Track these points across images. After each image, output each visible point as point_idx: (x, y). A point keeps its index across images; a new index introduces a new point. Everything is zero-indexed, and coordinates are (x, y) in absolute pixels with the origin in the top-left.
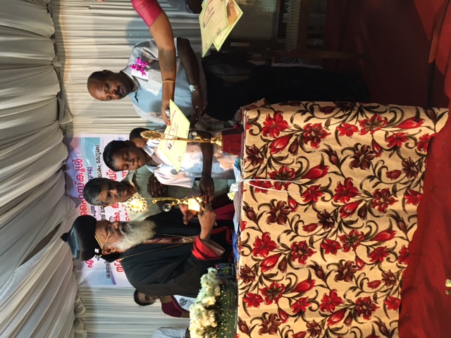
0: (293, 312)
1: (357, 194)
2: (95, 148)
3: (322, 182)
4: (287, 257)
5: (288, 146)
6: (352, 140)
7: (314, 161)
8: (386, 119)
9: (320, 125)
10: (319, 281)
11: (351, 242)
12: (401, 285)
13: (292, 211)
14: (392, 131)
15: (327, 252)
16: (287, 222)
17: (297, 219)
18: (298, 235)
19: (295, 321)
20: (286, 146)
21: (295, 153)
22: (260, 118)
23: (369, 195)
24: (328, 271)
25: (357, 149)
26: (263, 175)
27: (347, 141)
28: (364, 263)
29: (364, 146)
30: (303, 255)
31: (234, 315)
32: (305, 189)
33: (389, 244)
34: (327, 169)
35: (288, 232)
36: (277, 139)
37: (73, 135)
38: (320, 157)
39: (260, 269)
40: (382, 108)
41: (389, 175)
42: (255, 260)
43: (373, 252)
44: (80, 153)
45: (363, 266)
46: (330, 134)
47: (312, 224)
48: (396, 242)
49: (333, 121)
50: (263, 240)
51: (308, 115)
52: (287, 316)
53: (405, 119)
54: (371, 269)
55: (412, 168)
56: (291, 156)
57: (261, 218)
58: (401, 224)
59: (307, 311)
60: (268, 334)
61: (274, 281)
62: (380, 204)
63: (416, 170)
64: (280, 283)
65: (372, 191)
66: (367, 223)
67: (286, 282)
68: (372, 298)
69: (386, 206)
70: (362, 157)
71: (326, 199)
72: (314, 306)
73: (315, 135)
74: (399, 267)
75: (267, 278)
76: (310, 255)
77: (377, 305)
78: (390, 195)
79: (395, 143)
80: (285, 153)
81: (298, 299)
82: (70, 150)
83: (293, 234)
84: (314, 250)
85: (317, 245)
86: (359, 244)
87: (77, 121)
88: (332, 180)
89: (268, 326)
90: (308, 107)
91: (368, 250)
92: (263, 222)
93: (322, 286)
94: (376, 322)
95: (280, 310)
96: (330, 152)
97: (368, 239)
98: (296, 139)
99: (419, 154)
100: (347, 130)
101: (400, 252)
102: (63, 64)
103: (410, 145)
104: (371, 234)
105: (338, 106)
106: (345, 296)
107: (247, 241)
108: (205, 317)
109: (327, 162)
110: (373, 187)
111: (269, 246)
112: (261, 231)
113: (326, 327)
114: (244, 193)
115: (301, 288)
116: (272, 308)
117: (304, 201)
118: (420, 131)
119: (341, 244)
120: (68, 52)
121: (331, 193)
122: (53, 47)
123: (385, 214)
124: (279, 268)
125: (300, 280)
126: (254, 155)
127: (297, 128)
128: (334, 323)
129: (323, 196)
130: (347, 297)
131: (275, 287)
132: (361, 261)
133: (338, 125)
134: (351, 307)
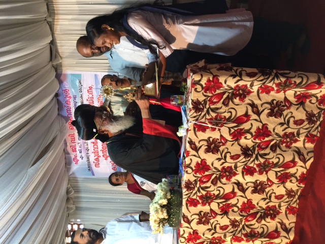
0: (221, 212)
1: (271, 135)
2: (78, 81)
3: (246, 126)
4: (218, 176)
5: (222, 100)
6: (269, 97)
7: (241, 111)
8: (295, 82)
9: (246, 86)
10: (239, 193)
11: (264, 168)
12: (299, 198)
13: (223, 145)
14: (299, 91)
15: (247, 174)
16: (219, 153)
17: (226, 151)
18: (226, 162)
19: (222, 218)
20: (220, 100)
21: (227, 105)
22: (202, 80)
23: (280, 136)
24: (247, 187)
25: (273, 104)
26: (203, 120)
27: (266, 98)
28: (273, 183)
29: (278, 101)
30: (230, 175)
31: (179, 212)
32: (232, 130)
33: (292, 171)
34: (250, 117)
35: (219, 159)
36: (214, 95)
37: (62, 72)
38: (245, 109)
39: (198, 183)
40: (292, 74)
41: (296, 123)
42: (195, 177)
43: (280, 176)
44: (67, 85)
45: (272, 185)
46: (253, 92)
47: (237, 155)
48: (297, 170)
49: (256, 83)
50: (201, 164)
51: (238, 78)
52: (216, 214)
53: (309, 82)
54: (278, 186)
55: (313, 118)
56: (224, 107)
57: (200, 149)
58: (301, 157)
59: (231, 212)
60: (202, 225)
61: (208, 191)
62: (287, 142)
63: (315, 119)
64: (212, 193)
65: (282, 133)
66: (277, 155)
67: (216, 193)
68: (277, 206)
69: (291, 144)
70: (276, 109)
71: (248, 138)
72: (235, 209)
73: (242, 93)
74: (298, 186)
75: (203, 189)
76: (234, 176)
77: (281, 211)
79: (301, 100)
80: (219, 105)
81: (224, 203)
82: (61, 82)
83: (223, 161)
84: (237, 172)
85: (240, 170)
86: (270, 170)
87: (65, 62)
88: (253, 125)
89: (203, 220)
90: (238, 72)
91: (277, 174)
92: (201, 152)
93: (241, 196)
94: (279, 223)
95: (211, 210)
96: (253, 105)
97: (277, 166)
98: (228, 96)
99: (319, 108)
100: (267, 90)
101: (300, 177)
102: (54, 19)
103: (313, 102)
104: (280, 163)
105: (260, 72)
106: (258, 204)
107: (190, 164)
108: (160, 213)
109: (250, 112)
110: (283, 131)
111: (205, 168)
112: (200, 158)
113: (243, 223)
114: (189, 132)
115: (227, 197)
116: (206, 209)
117: (232, 139)
118: (321, 91)
119: (257, 169)
120: (57, 10)
121: (251, 134)
122: (46, 7)
123: (290, 150)
124: (212, 183)
125: (226, 192)
126: (197, 106)
127: (229, 87)
128: (249, 221)
129: (246, 135)
130: (259, 205)
131: (208, 195)
132: (271, 181)
133: (260, 86)
134: (262, 211)
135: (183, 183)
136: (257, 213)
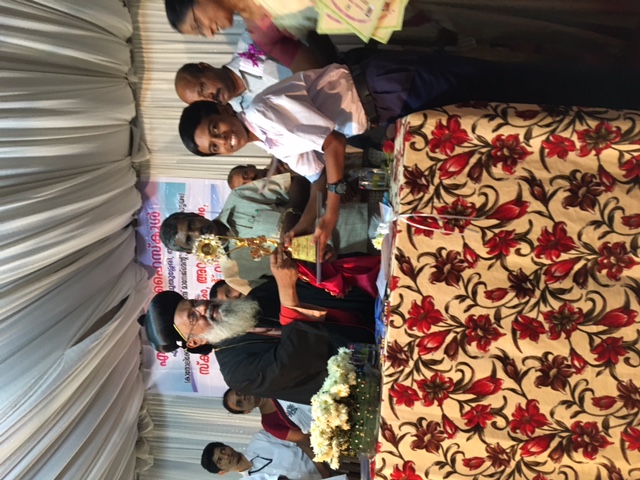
0: (466, 424)
1: (573, 248)
2: (178, 197)
3: (518, 226)
4: (459, 337)
5: (468, 169)
6: (566, 164)
7: (507, 193)
8: (619, 129)
9: (516, 137)
10: (508, 383)
11: (564, 322)
13: (469, 267)
14: (629, 150)
15: (523, 337)
16: (461, 283)
17: (475, 280)
18: (477, 305)
19: (468, 439)
20: (463, 168)
21: (477, 180)
22: (426, 126)
23: (593, 251)
24: (524, 369)
25: (575, 179)
26: (427, 210)
27: (559, 166)
28: (586, 363)
29: (586, 174)
30: (485, 337)
31: (375, 418)
32: (490, 235)
33: (627, 334)
34: (527, 207)
35: (461, 298)
36: (451, 158)
37: (148, 178)
38: (516, 187)
39: (416, 350)
40: (612, 113)
42: (410, 335)
43: (599, 345)
44: (157, 203)
45: (582, 367)
46: (532, 153)
47: (499, 289)
48: (638, 333)
49: (536, 131)
50: (423, 307)
51: (499, 121)
56: (470, 183)
57: (421, 274)
59: (489, 428)
60: (424, 450)
61: (437, 371)
62: (610, 266)
64: (446, 375)
65: (597, 245)
66: (587, 294)
67: (456, 377)
69: (620, 270)
70: (583, 191)
71: (523, 252)
72: (501, 422)
73: (508, 154)
75: (427, 364)
76: (496, 339)
77: (610, 439)
78: (626, 253)
79: (636, 172)
80: (461, 179)
81: (474, 405)
82: (145, 198)
83: (469, 302)
84: (501, 331)
85: (507, 325)
86: (575, 329)
87: (157, 159)
88: (533, 223)
89: (426, 439)
90: (499, 110)
91: (592, 340)
92: (423, 279)
93: (513, 390)
95: (444, 417)
96: (532, 181)
97: (590, 320)
98: (480, 159)
100: (558, 148)
102: (141, 79)
104: (596, 313)
105: (544, 110)
106: (552, 415)
107: (399, 306)
108: (334, 413)
109: (527, 196)
110: (600, 238)
111: (431, 317)
112: (421, 294)
114: (398, 235)
115: (479, 390)
116: (433, 413)
117: (488, 253)
119: (546, 325)
120: (149, 63)
121: (530, 243)
122: (129, 55)
123: (618, 284)
124: (446, 352)
125: (479, 376)
126: (415, 179)
127: (482, 141)
128: (532, 454)
129: (518, 246)
130: (555, 417)
131: (438, 381)
133: (544, 137)
134: (564, 434)
135: (384, 352)
136: (551, 437)
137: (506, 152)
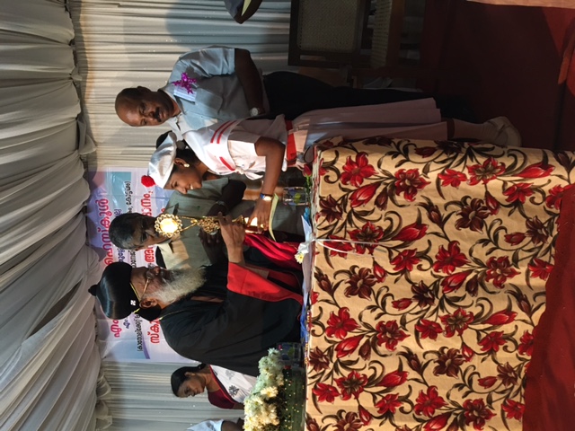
0: (379, 412)
1: (465, 263)
2: (125, 185)
3: (419, 245)
4: (371, 340)
5: (374, 198)
6: (458, 192)
7: (409, 218)
8: (503, 164)
9: (416, 171)
10: (412, 374)
11: (456, 324)
12: (524, 384)
13: (378, 282)
14: (512, 180)
15: (424, 337)
16: (372, 296)
17: (384, 292)
18: (386, 313)
19: (381, 424)
20: (371, 197)
21: (383, 207)
22: (338, 162)
23: (482, 265)
24: (425, 361)
25: (466, 204)
26: (341, 234)
27: (452, 193)
28: (474, 353)
29: (475, 199)
30: (392, 338)
31: (301, 411)
32: (395, 254)
33: (507, 329)
34: (426, 229)
35: (372, 308)
36: (360, 189)
37: (96, 168)
38: (417, 213)
39: (335, 353)
40: (498, 150)
41: (509, 239)
42: (329, 342)
43: (485, 339)
44: (105, 191)
45: (471, 357)
46: (430, 183)
47: (404, 299)
48: (516, 327)
49: (433, 166)
50: (340, 317)
51: (401, 158)
52: (371, 417)
53: (528, 164)
54: (483, 360)
55: (539, 231)
56: (377, 210)
57: (338, 289)
58: (523, 303)
59: (397, 413)
61: (353, 370)
62: (496, 276)
63: (544, 233)
64: (361, 373)
65: (485, 259)
66: (477, 300)
67: (369, 373)
68: (485, 401)
69: (504, 279)
70: (473, 214)
71: (424, 267)
72: (407, 407)
73: (409, 185)
74: (520, 359)
75: (345, 365)
76: (402, 339)
77: (492, 411)
78: (509, 266)
79: (516, 197)
80: (370, 206)
81: (384, 395)
82: (93, 187)
83: (379, 311)
84: (406, 333)
85: (411, 327)
86: (466, 327)
87: (103, 151)
88: (430, 243)
89: (345, 427)
90: (401, 147)
91: (479, 335)
92: (340, 294)
93: (416, 380)
95: (361, 408)
96: (430, 207)
97: (478, 321)
98: (385, 189)
99: (549, 213)
100: (452, 179)
101: (521, 340)
102: (85, 78)
103: (536, 200)
104: (484, 315)
105: (440, 147)
106: (448, 396)
107: (319, 317)
108: (264, 413)
109: (425, 220)
110: (487, 254)
111: (347, 326)
112: (338, 306)
114: (316, 256)
115: (389, 382)
116: (351, 405)
117: (394, 269)
118: (550, 181)
119: (443, 327)
120: (91, 63)
121: (430, 260)
122: (72, 56)
123: (503, 290)
124: (360, 353)
125: (389, 370)
126: (330, 208)
127: (386, 175)
129: (420, 263)
130: (451, 398)
131: (354, 378)
132: (469, 349)
133: (440, 171)
134: (458, 412)
135: (307, 355)
136: (448, 415)
137: (407, 182)
